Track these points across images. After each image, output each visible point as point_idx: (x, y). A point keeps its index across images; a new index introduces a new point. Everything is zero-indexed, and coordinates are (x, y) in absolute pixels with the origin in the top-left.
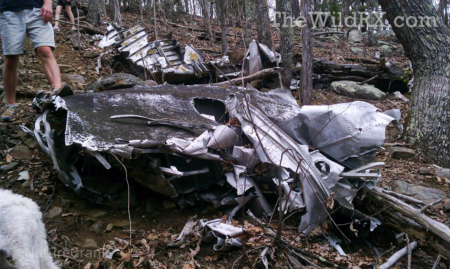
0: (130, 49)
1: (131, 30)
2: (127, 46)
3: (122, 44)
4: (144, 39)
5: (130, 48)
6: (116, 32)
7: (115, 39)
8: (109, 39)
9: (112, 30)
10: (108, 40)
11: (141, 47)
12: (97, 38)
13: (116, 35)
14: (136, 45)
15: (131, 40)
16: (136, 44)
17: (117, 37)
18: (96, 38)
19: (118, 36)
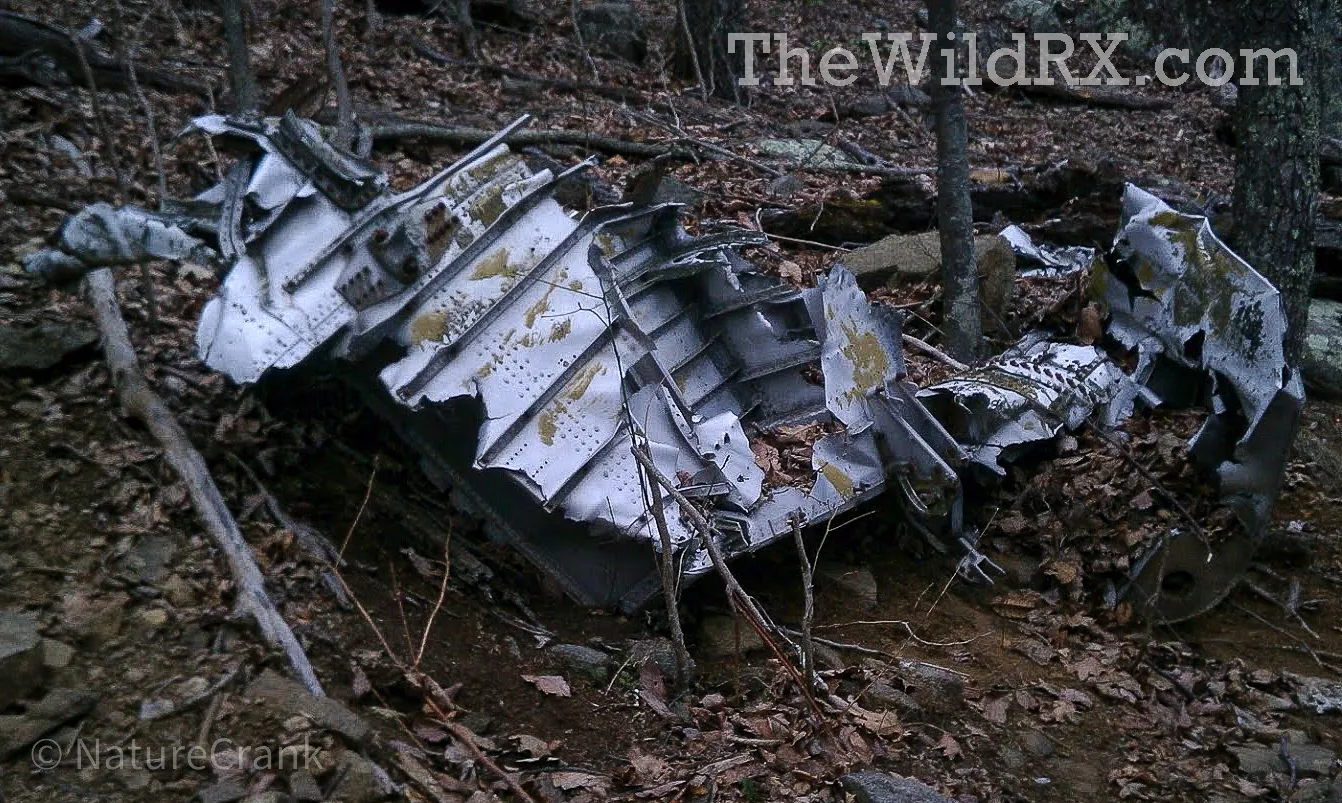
0: (487, 370)
1: (450, 192)
2: (452, 353)
3: (408, 332)
4: (572, 276)
5: (480, 364)
6: (329, 225)
7: (342, 290)
8: (291, 288)
9: (298, 207)
10: (279, 299)
11: (571, 352)
12: (124, 242)
13: (344, 248)
14: (522, 331)
15: (475, 289)
16: (514, 321)
17: (355, 267)
18: (112, 242)
19: (363, 259)
